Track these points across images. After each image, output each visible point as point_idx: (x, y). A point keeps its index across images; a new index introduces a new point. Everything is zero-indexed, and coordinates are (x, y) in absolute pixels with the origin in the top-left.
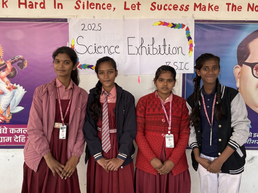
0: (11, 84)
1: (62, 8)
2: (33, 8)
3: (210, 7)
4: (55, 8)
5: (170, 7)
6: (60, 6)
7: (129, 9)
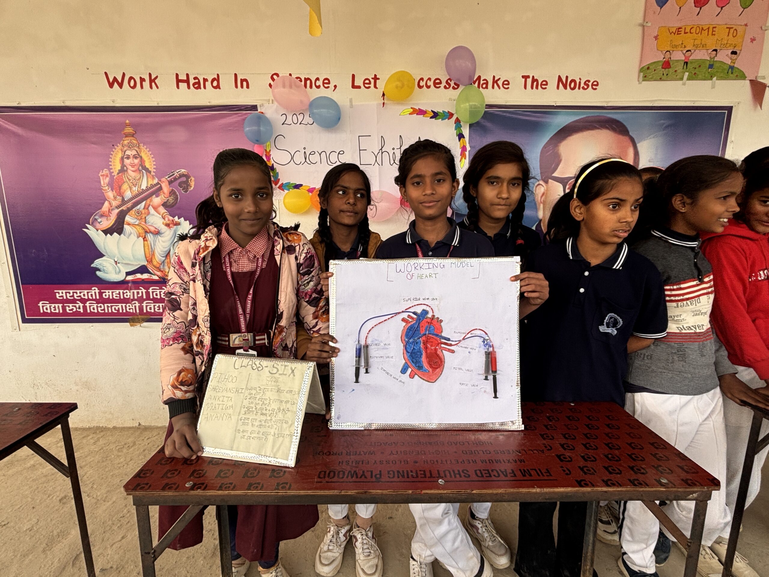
0: (171, 218)
1: (248, 87)
2: (200, 88)
3: (495, 81)
4: (236, 87)
5: (429, 83)
6: (245, 83)
7: (359, 87)
